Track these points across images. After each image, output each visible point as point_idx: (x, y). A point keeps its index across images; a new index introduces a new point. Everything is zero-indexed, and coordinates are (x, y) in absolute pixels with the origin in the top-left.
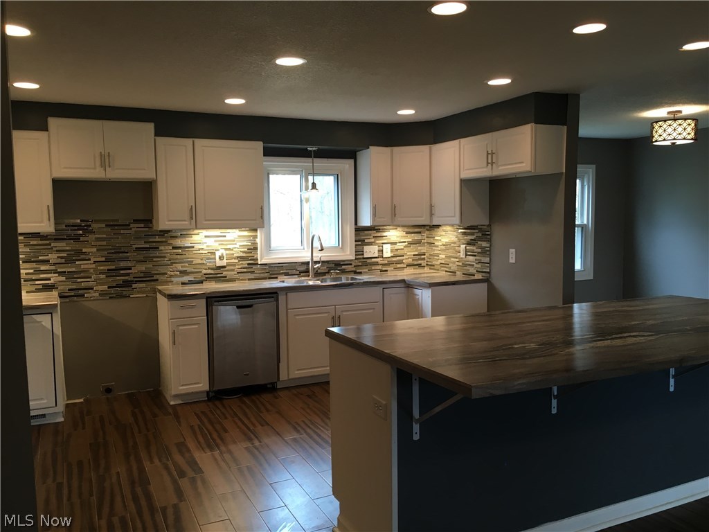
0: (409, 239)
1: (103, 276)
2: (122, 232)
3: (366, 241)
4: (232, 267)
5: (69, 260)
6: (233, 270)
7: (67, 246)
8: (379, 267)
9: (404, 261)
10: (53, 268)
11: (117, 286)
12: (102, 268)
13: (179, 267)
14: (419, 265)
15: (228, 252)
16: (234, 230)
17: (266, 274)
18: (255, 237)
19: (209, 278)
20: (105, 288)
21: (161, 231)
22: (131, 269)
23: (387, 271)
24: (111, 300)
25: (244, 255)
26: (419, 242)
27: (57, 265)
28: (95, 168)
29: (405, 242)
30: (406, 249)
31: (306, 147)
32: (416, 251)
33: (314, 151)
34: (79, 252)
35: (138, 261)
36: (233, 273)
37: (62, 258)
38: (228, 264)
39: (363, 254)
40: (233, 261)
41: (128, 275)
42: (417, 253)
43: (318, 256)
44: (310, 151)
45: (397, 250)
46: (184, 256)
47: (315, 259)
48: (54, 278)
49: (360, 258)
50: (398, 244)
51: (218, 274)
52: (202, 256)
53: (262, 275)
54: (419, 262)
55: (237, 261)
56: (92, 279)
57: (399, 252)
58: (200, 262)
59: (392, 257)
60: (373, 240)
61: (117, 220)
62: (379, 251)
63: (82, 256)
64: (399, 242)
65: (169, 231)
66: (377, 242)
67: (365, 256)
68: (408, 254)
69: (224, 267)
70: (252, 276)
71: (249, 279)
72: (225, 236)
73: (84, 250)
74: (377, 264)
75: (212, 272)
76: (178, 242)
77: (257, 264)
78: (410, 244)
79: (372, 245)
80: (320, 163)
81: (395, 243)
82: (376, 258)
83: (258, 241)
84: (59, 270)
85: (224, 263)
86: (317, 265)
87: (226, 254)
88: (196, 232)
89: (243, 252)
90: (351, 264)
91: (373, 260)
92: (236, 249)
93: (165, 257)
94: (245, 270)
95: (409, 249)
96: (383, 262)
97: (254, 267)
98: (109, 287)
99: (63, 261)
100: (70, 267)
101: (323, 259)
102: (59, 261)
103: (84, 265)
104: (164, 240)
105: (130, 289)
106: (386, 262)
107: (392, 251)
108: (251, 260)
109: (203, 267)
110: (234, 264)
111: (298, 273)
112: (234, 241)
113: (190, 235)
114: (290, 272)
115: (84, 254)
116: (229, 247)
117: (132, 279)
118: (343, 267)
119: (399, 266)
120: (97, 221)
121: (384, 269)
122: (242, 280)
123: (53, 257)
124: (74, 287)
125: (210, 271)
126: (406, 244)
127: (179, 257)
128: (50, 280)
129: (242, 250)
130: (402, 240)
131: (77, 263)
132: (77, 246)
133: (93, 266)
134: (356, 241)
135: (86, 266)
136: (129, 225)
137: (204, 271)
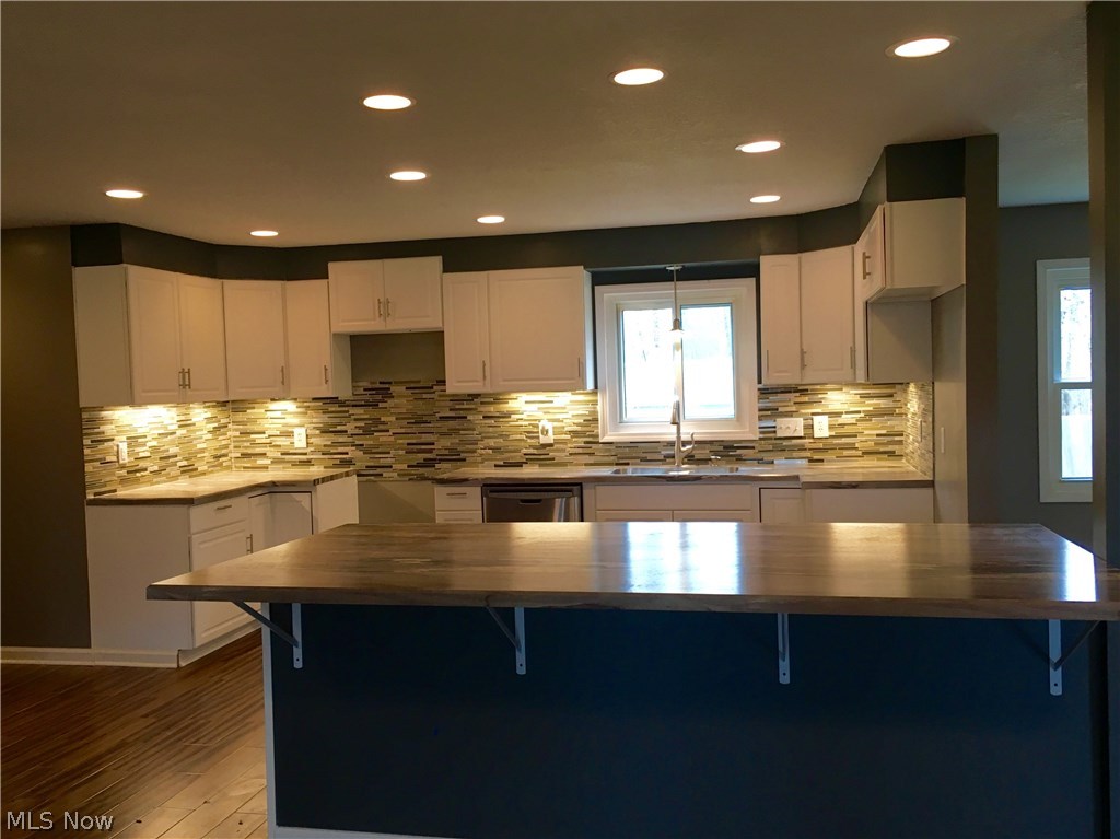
0: (870, 405)
1: (402, 452)
2: (425, 396)
3: (780, 410)
4: (562, 446)
5: (367, 432)
6: (564, 450)
7: (366, 413)
8: (809, 454)
9: (857, 446)
10: (350, 439)
11: (419, 465)
12: (401, 441)
13: (492, 443)
14: (891, 454)
15: (556, 424)
16: (565, 393)
17: (612, 458)
18: (595, 403)
19: (531, 459)
20: (405, 466)
21: (469, 395)
22: (433, 444)
23: (822, 461)
24: (411, 483)
25: (578, 428)
26: (889, 413)
27: (356, 437)
28: (374, 319)
29: (859, 412)
30: (861, 425)
31: (663, 266)
32: (882, 428)
33: (677, 271)
34: (377, 421)
35: (443, 434)
36: (563, 454)
37: (359, 428)
38: (557, 441)
39: (775, 432)
40: (564, 437)
41: (430, 451)
42: (884, 432)
43: (688, 434)
44: (672, 271)
45: (843, 425)
46: (498, 429)
47: (684, 437)
48: (353, 453)
49: (771, 438)
50: (844, 416)
51: (542, 455)
52: (521, 429)
53: (606, 459)
54: (890, 448)
55: (569, 437)
56: (391, 455)
57: (847, 430)
58: (519, 437)
59: (831, 437)
60: (794, 409)
61: (419, 382)
62: (806, 427)
63: (381, 427)
64: (847, 413)
65: (479, 395)
66: (803, 411)
67: (778, 435)
68: (866, 432)
69: (551, 445)
70: (591, 460)
71: (586, 465)
72: (552, 402)
73: (383, 419)
74: (802, 448)
75: (535, 451)
76: (492, 409)
77: (598, 443)
78: (869, 415)
79: (792, 416)
80: (687, 288)
81: (839, 414)
82: (800, 438)
83: (599, 408)
84: (357, 443)
85: (550, 438)
86: (688, 447)
87: (554, 428)
88: (514, 395)
89: (578, 425)
90: (753, 448)
91: (794, 441)
92: (568, 421)
93: (474, 430)
94: (580, 451)
95: (868, 424)
96: (814, 446)
97: (594, 446)
98: (409, 466)
99: (361, 432)
100: (367, 440)
101: (696, 438)
102: (357, 431)
103: (383, 438)
104: (473, 406)
105: (433, 469)
106: (821, 446)
107: (831, 427)
108: (589, 436)
109: (522, 444)
110: (564, 442)
111: (662, 458)
112: (564, 408)
113: (505, 401)
114: (649, 457)
115: (384, 423)
116: (557, 416)
117: (435, 457)
118: (739, 452)
119: (846, 453)
120: (398, 383)
121: (815, 457)
122: (577, 465)
123: (350, 427)
124: (372, 464)
125: (531, 451)
126: (862, 415)
127: (491, 429)
128: (347, 453)
129: (576, 421)
130: (852, 409)
131: (376, 434)
132: (374, 413)
133: (392, 439)
134: (760, 410)
135: (385, 439)
136: (432, 388)
137: (525, 451)
